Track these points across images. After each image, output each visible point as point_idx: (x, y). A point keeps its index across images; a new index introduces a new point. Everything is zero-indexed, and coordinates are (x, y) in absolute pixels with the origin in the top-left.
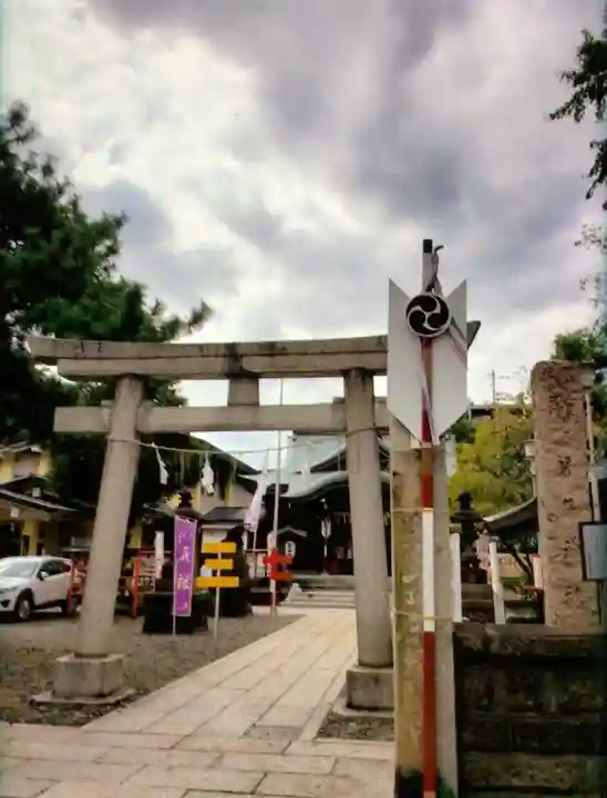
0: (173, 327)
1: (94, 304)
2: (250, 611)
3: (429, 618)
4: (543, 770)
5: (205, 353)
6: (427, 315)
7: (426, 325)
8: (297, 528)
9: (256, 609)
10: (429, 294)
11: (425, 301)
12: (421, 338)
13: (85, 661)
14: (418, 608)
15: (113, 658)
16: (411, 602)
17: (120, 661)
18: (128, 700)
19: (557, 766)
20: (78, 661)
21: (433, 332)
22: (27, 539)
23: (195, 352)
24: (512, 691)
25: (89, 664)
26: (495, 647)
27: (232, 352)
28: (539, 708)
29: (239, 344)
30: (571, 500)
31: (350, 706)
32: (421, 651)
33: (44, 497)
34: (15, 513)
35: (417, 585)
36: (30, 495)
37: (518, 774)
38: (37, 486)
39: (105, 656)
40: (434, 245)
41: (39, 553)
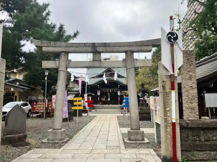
0: (69, 37)
1: (48, 30)
2: (82, 115)
3: (174, 119)
4: (201, 155)
5: (86, 45)
6: (172, 37)
7: (172, 40)
8: (92, 93)
9: (83, 114)
10: (172, 31)
11: (172, 33)
12: (171, 44)
13: (55, 131)
14: (171, 116)
15: (63, 130)
16: (168, 115)
17: (65, 130)
18: (68, 140)
19: (205, 154)
20: (54, 131)
21: (174, 42)
22: (16, 97)
23: (83, 45)
24: (193, 136)
25: (58, 132)
26: (190, 126)
27: (94, 45)
28: (200, 140)
29: (96, 43)
30: (192, 86)
31: (130, 140)
32: (172, 127)
33: (20, 85)
34: (12, 89)
35: (170, 111)
36: (16, 84)
37: (195, 157)
38: (18, 82)
39: (61, 129)
40: (173, 18)
41: (20, 101)
